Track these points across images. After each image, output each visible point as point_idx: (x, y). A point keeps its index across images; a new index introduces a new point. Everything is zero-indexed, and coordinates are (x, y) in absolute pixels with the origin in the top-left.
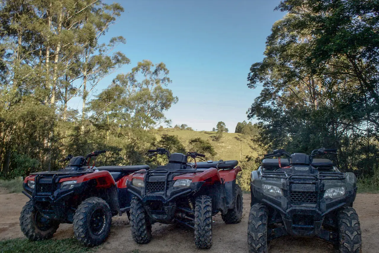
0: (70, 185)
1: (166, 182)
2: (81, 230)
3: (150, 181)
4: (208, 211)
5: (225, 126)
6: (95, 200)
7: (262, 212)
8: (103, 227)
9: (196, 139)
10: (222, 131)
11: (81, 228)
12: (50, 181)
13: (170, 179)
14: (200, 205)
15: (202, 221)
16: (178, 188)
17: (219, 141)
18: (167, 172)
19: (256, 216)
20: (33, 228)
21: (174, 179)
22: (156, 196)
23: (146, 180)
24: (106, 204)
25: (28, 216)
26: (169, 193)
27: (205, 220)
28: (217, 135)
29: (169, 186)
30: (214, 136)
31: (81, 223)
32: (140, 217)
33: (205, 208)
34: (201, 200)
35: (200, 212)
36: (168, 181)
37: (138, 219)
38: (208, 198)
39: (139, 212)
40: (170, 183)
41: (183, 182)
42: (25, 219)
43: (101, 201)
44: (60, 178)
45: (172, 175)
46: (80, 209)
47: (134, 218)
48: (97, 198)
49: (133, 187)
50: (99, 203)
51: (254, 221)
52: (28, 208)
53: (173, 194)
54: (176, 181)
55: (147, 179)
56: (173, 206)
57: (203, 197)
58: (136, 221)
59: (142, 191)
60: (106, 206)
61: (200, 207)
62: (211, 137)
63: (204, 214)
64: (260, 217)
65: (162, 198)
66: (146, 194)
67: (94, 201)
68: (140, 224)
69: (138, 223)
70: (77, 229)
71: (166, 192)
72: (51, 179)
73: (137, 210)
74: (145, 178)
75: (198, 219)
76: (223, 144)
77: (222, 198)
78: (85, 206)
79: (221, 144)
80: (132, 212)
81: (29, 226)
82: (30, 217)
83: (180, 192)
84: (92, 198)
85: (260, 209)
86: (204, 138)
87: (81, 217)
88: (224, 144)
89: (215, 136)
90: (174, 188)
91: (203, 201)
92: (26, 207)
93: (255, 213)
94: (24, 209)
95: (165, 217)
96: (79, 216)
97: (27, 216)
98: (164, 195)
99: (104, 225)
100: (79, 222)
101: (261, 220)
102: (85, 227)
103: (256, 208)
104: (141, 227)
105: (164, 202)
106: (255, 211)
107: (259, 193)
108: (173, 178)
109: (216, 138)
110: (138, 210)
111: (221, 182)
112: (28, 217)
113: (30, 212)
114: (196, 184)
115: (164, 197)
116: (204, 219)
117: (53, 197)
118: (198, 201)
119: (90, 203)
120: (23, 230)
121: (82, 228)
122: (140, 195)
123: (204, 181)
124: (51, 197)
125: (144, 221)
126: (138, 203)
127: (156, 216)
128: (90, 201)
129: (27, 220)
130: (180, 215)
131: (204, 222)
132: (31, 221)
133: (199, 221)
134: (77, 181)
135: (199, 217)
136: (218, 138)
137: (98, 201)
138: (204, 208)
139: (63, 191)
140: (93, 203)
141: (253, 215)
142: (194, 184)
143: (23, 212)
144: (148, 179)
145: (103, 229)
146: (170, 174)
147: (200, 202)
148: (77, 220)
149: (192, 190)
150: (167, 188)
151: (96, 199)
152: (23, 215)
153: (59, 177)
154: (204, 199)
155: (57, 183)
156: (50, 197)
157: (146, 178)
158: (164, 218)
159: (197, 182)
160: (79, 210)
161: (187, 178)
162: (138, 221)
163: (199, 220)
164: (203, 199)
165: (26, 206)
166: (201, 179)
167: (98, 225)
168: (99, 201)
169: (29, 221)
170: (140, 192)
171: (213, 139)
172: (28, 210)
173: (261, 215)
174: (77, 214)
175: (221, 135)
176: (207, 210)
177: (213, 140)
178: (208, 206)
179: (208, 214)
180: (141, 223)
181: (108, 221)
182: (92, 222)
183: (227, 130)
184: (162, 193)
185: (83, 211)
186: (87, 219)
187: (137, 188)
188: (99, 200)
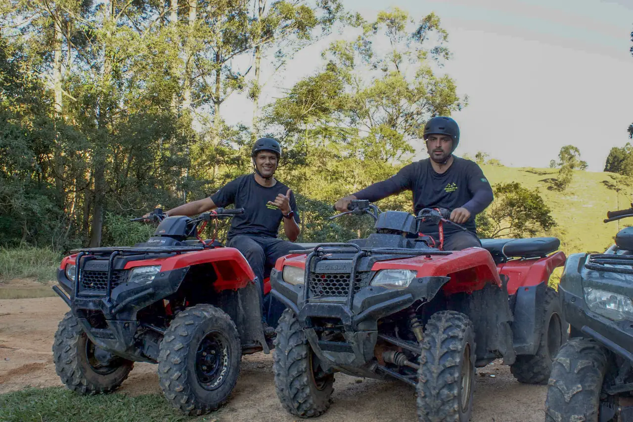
0: (147, 276)
1: (352, 275)
2: (176, 374)
3: (318, 271)
4: (451, 353)
5: (579, 155)
6: (208, 311)
7: (584, 361)
8: (222, 373)
9: (509, 185)
10: (572, 167)
11: (176, 371)
12: (106, 266)
13: (363, 267)
14: (434, 334)
15: (435, 375)
16: (381, 288)
17: (565, 192)
18: (356, 252)
19: (568, 370)
20: (82, 369)
21: (375, 268)
22: (329, 307)
23: (309, 268)
24: (232, 322)
25: (72, 342)
26: (358, 301)
27: (442, 372)
28: (561, 178)
29: (362, 285)
30: (553, 180)
31: (177, 359)
32: (295, 355)
33: (446, 343)
34: (438, 324)
35: (431, 354)
36: (358, 273)
37: (290, 361)
38: (459, 319)
39: (292, 343)
40: (364, 276)
41: (397, 275)
42: (64, 350)
43: (220, 314)
44: (127, 261)
45: (370, 258)
46: (176, 327)
47: (282, 357)
48: (212, 306)
49: (284, 284)
50: (217, 319)
51: (561, 382)
52: (70, 325)
53: (367, 304)
54: (377, 272)
55: (313, 265)
56: (369, 334)
57: (447, 314)
58: (285, 365)
59: (301, 294)
60: (231, 328)
61: (433, 338)
62: (545, 181)
63: (441, 357)
64: (578, 373)
65: (342, 311)
66: (307, 302)
67: (205, 314)
68: (294, 373)
69: (290, 368)
70: (167, 372)
71: (353, 297)
72: (107, 261)
73: (290, 337)
74: (307, 264)
75: (425, 368)
76: (575, 199)
77: (502, 323)
78: (187, 323)
79: (568, 198)
80: (279, 343)
81: (74, 366)
82: (75, 345)
83: (386, 299)
84: (201, 306)
85: (583, 354)
86: (529, 184)
87: (178, 346)
88: (576, 197)
89: (556, 178)
90: (371, 290)
91: (442, 324)
92: (65, 323)
93: (568, 361)
94: (61, 328)
95: (352, 358)
96: (174, 343)
97: (69, 343)
98: (346, 304)
99: (225, 369)
100: (171, 356)
101: (581, 382)
102: (186, 369)
103: (572, 350)
104: (295, 379)
105: (347, 321)
106: (568, 356)
107: (575, 308)
108: (371, 264)
109: (556, 184)
110: (291, 340)
111: (501, 285)
112: (72, 346)
113: (75, 335)
114: (425, 282)
115: (347, 309)
116: (439, 371)
117: (110, 301)
118: (431, 325)
119: (198, 317)
120: (61, 372)
121: (180, 370)
122: (295, 303)
123: (448, 276)
124: (105, 301)
125: (304, 365)
126: (294, 323)
127: (331, 355)
128: (197, 313)
129: (70, 352)
130: (392, 356)
131: (438, 377)
132: (77, 354)
133: (428, 375)
134: (160, 267)
135: (429, 364)
136: (561, 184)
137: (214, 313)
138: (443, 342)
139: (131, 287)
140: (205, 317)
141: (562, 365)
142: (420, 280)
143: (61, 335)
144: (315, 267)
145: (221, 377)
146: (364, 256)
147: (436, 328)
148: (168, 352)
149: (413, 296)
150: (357, 288)
151: (210, 310)
152: (60, 341)
153: (125, 257)
154: (447, 321)
155: (119, 271)
156: (103, 300)
157: (309, 264)
158: (350, 360)
159: (427, 275)
160: (173, 329)
161: (406, 267)
162: (288, 365)
163: (427, 372)
164: (444, 320)
165: (65, 320)
166: (440, 270)
167: (210, 369)
168: (217, 315)
169: (73, 353)
170: (297, 295)
171: (549, 185)
172: (70, 329)
173: (582, 369)
174: (167, 339)
175: (569, 177)
176: (449, 348)
177: (550, 188)
178: (454, 338)
179: (450, 359)
180: (296, 369)
181: (234, 360)
182: (200, 361)
183: (584, 165)
184: (344, 299)
185: (182, 332)
186: (189, 351)
187: (292, 288)
188: (216, 311)
